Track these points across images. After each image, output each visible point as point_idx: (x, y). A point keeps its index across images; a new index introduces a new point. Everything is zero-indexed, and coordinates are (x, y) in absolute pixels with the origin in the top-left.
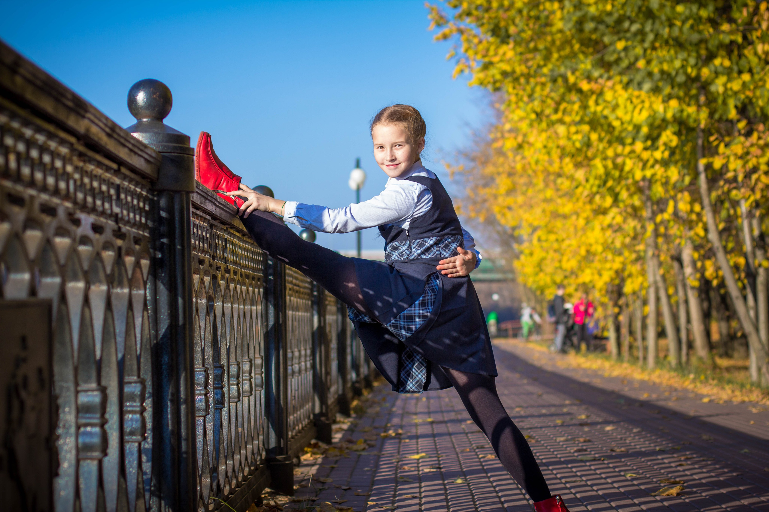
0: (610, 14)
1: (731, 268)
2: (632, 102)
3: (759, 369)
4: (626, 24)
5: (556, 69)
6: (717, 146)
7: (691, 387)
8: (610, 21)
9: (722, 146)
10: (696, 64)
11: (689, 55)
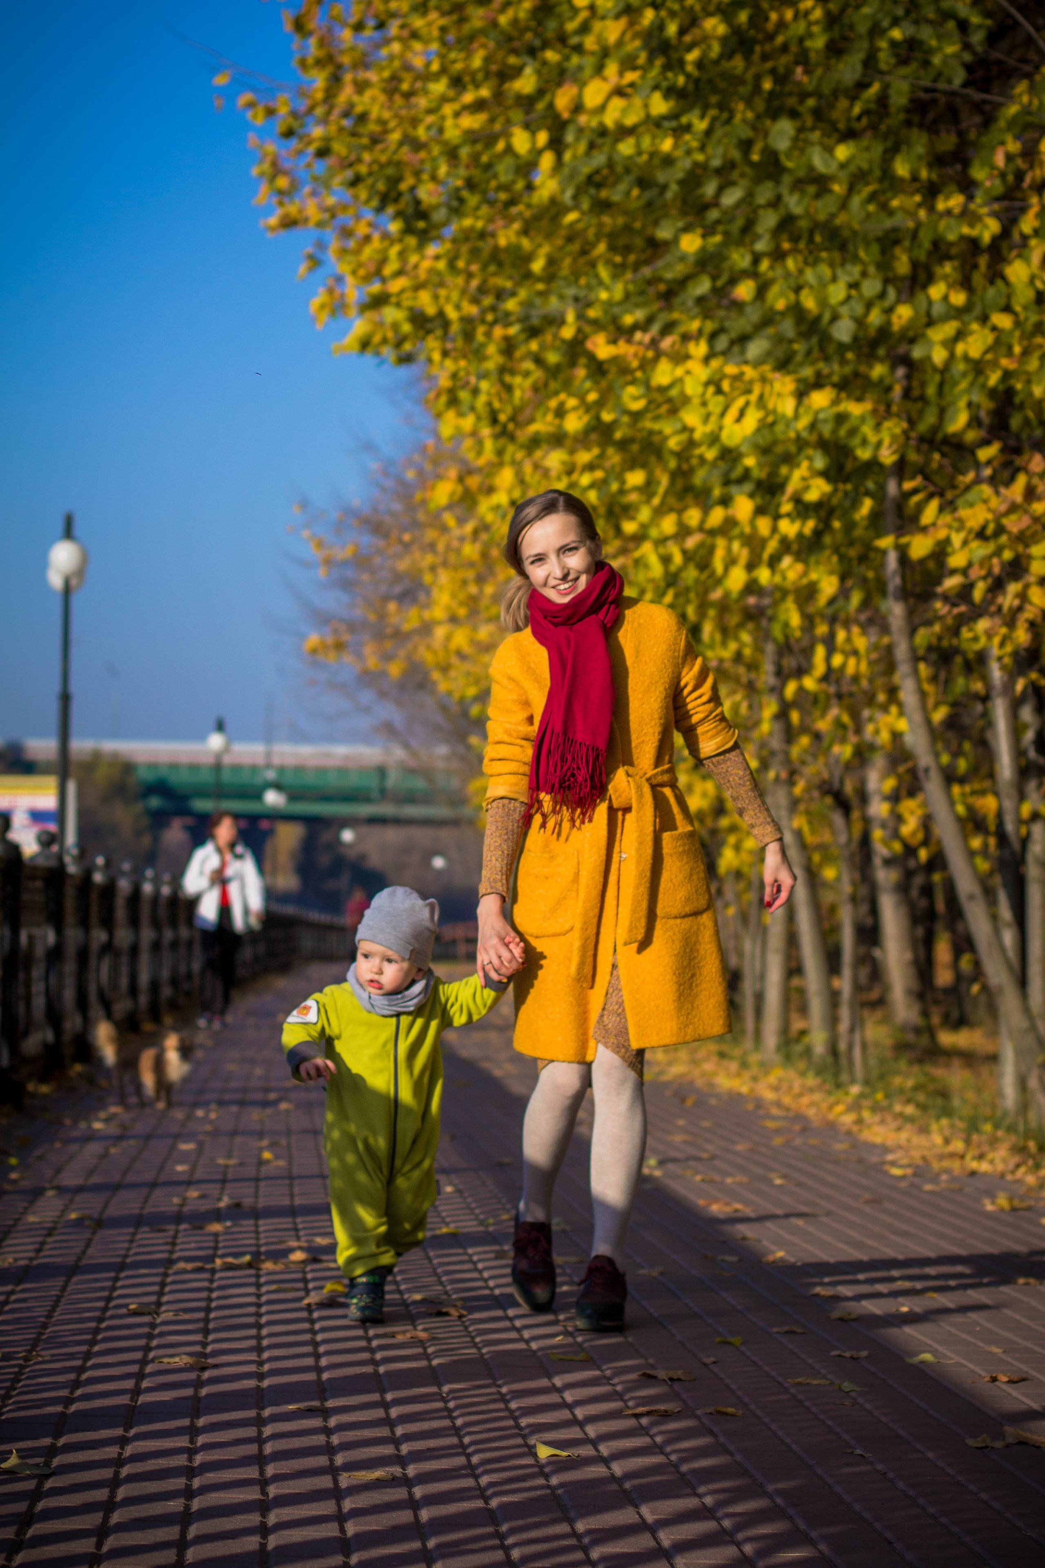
0: (668, 161)
1: (959, 819)
2: (719, 391)
3: (1022, 1083)
4: (710, 189)
5: (538, 301)
6: (920, 508)
7: (848, 1119)
8: (672, 178)
9: (933, 506)
10: (882, 295)
11: (864, 274)
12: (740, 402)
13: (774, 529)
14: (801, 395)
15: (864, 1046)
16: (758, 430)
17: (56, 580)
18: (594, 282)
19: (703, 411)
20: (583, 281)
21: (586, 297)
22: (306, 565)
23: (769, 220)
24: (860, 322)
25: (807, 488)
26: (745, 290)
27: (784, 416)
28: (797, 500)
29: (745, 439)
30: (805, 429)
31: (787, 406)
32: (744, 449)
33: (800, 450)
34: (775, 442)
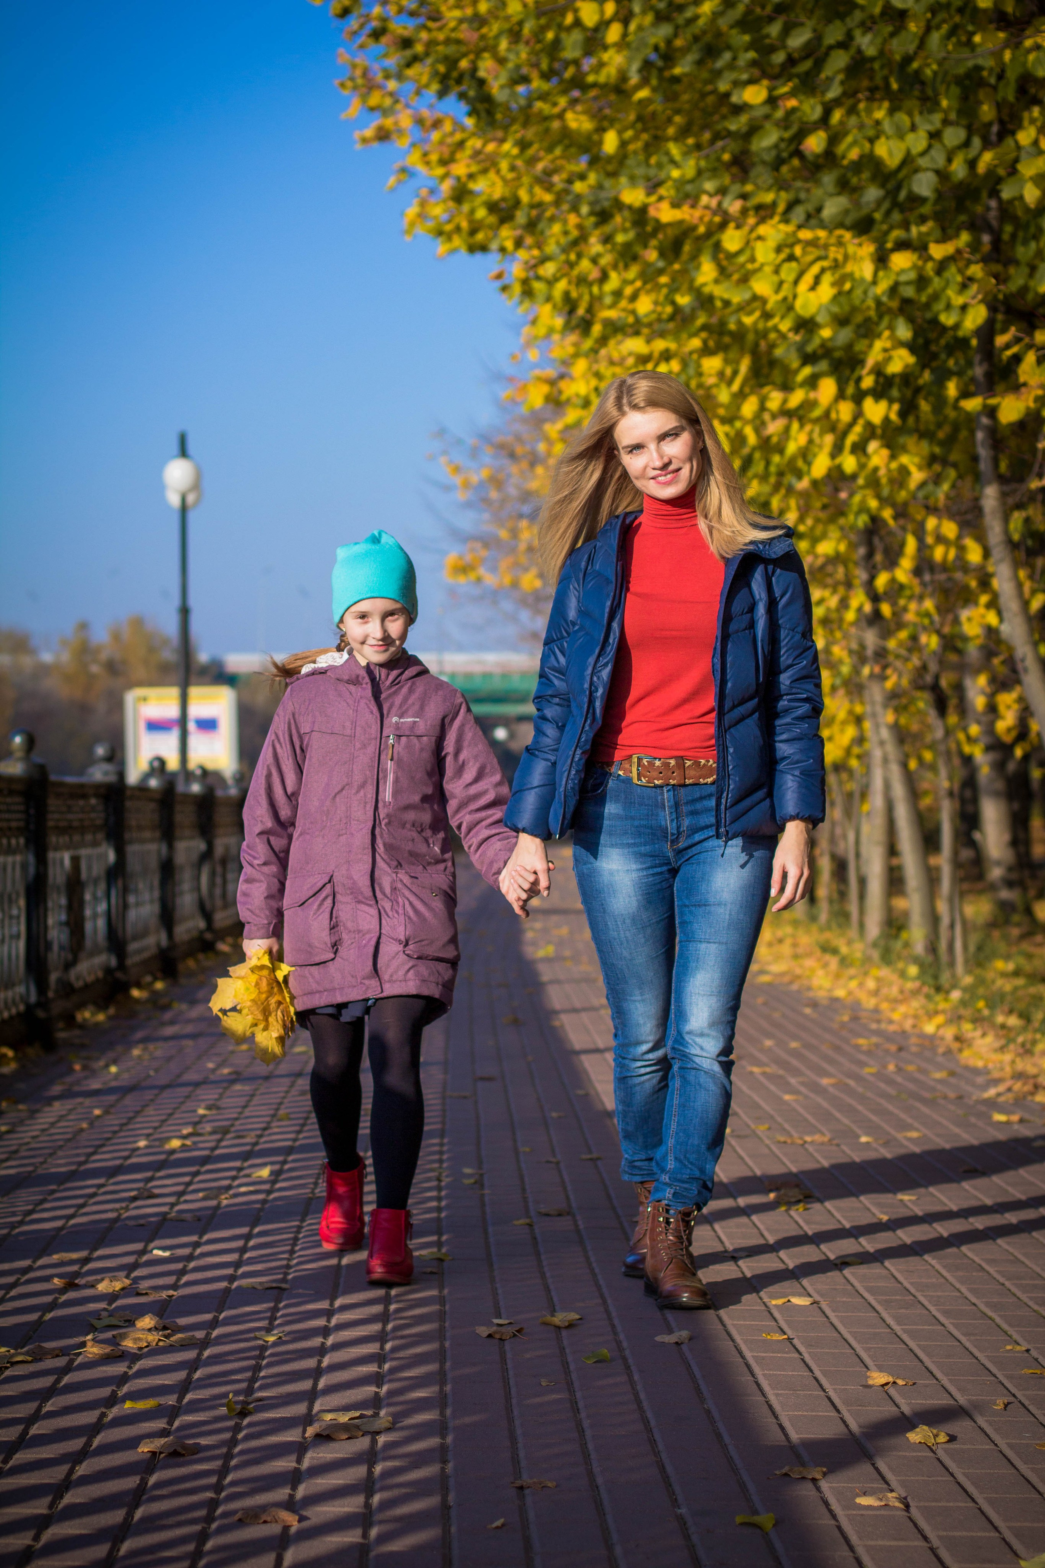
2: (791, 257)
4: (774, 30)
5: (607, 184)
10: (967, 144)
11: (946, 122)
12: (815, 269)
13: (858, 414)
14: (881, 260)
15: (964, 923)
16: (835, 299)
17: (174, 500)
18: (665, 159)
19: (775, 279)
20: (653, 160)
21: (656, 176)
22: (448, 488)
23: (839, 60)
24: (942, 175)
25: (889, 359)
26: (815, 143)
27: (863, 280)
28: (878, 371)
29: (820, 307)
30: (884, 293)
31: (866, 270)
32: (820, 319)
33: (881, 317)
34: (854, 309)
